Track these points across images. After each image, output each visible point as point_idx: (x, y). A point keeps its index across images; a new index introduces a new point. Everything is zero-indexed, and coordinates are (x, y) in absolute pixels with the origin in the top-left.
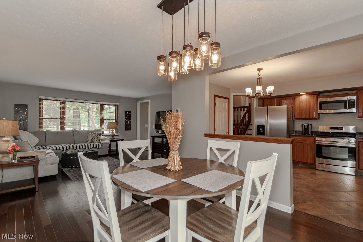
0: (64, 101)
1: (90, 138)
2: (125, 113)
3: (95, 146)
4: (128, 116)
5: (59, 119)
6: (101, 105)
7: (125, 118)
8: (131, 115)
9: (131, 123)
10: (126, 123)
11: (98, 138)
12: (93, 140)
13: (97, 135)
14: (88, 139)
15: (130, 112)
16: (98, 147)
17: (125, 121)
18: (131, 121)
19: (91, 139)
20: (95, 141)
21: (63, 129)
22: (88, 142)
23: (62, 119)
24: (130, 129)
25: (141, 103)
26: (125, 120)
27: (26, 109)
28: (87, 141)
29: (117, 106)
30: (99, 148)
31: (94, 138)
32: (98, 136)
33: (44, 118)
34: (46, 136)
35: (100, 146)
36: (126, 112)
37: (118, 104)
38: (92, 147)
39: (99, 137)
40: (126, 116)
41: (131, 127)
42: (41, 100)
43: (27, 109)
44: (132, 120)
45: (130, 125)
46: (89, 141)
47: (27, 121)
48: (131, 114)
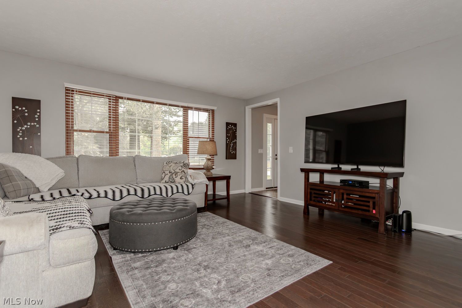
0: (116, 97)
1: (167, 172)
2: (227, 127)
3: (180, 190)
4: (231, 132)
5: (107, 132)
6: (183, 109)
7: (227, 136)
8: (236, 131)
9: (236, 146)
10: (227, 145)
11: (183, 173)
12: (174, 176)
13: (182, 167)
14: (163, 175)
15: (235, 125)
16: (186, 192)
17: (226, 142)
18: (236, 142)
19: (169, 174)
20: (178, 179)
21: (115, 153)
22: (164, 181)
23: (111, 133)
24: (235, 157)
25: (253, 109)
26: (227, 140)
27: (39, 111)
28: (162, 179)
29: (212, 113)
30: (189, 194)
31: (176, 173)
32: (183, 169)
33: (76, 131)
34: (79, 167)
35: (190, 190)
36: (228, 124)
37: (214, 108)
38: (175, 191)
39: (185, 170)
40: (227, 131)
41: (236, 152)
42: (69, 92)
43: (40, 109)
44: (239, 141)
45: (235, 149)
46: (167, 178)
47: (39, 134)
48: (236, 129)
